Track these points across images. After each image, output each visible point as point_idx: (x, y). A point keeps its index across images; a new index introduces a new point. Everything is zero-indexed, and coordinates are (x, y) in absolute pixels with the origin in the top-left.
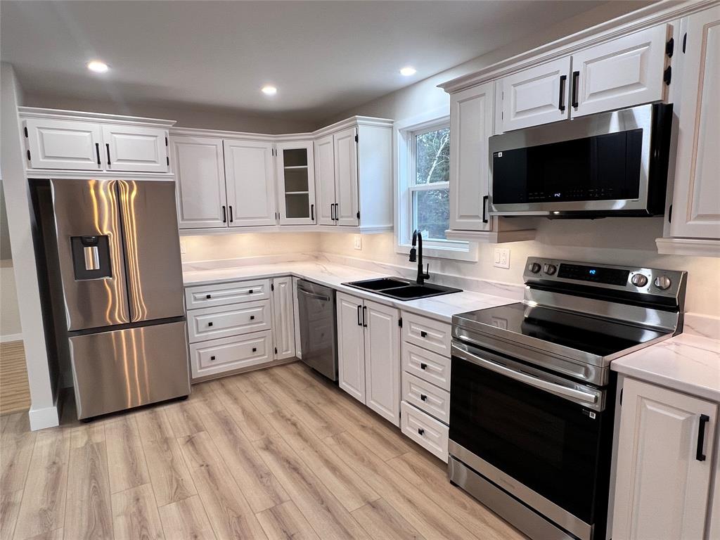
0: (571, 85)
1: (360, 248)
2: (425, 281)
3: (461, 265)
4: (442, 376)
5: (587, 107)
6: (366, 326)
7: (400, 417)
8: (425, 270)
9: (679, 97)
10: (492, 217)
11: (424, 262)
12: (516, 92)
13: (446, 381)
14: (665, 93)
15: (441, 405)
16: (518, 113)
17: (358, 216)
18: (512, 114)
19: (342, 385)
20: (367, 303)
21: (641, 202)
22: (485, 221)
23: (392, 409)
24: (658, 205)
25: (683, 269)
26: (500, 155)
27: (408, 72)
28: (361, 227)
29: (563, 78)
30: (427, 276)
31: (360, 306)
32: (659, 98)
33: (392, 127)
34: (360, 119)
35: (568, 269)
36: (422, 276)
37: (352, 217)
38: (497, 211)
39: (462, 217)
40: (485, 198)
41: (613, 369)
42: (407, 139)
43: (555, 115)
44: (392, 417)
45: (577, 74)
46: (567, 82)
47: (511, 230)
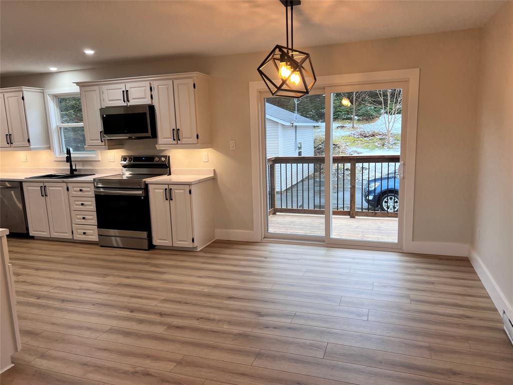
0: (126, 94)
1: (26, 161)
2: (75, 173)
3: (93, 163)
4: (91, 205)
5: (132, 102)
6: (47, 196)
7: (73, 233)
8: (74, 168)
9: (156, 103)
10: (104, 140)
11: (73, 164)
12: (108, 93)
13: (93, 207)
14: (152, 102)
15: (93, 218)
16: (110, 100)
17: (29, 141)
18: (107, 100)
19: (32, 233)
20: (45, 184)
21: (149, 134)
22: (102, 141)
23: (67, 232)
24: (154, 135)
25: (168, 155)
26: (105, 116)
27: (53, 69)
28: (31, 147)
29: (123, 91)
30: (76, 170)
31: (42, 187)
32: (150, 103)
33: (43, 93)
34: (24, 88)
35: (136, 159)
36: (72, 170)
37: (24, 141)
38: (107, 137)
39: (91, 140)
40: (101, 132)
41: (146, 183)
42: (53, 99)
43: (122, 104)
44: (68, 236)
45: (127, 91)
46: (125, 93)
47: (113, 145)
